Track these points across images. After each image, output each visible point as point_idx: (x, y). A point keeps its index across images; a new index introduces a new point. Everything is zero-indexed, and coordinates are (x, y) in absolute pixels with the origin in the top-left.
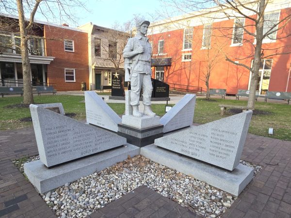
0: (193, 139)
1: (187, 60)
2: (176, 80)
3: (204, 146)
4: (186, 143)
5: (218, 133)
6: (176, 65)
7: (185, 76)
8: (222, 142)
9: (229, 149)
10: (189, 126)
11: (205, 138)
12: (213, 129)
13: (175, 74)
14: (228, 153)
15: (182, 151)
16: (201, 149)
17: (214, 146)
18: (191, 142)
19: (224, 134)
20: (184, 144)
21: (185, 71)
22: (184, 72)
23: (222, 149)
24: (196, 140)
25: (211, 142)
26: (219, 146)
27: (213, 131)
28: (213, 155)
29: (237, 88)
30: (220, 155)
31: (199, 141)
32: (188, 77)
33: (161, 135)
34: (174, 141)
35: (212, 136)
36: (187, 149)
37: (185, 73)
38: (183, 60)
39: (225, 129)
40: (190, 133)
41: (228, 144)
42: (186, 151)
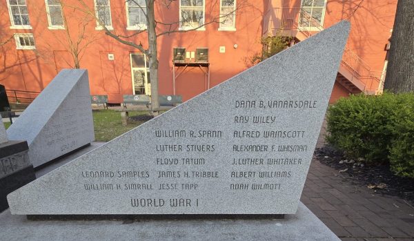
0: (169, 154)
1: (26, 47)
2: (16, 85)
3: (212, 169)
4: (146, 174)
5: (259, 112)
6: (7, 55)
7: (33, 77)
8: (269, 142)
9: (290, 155)
10: (88, 146)
11: (212, 141)
12: (240, 104)
13: (10, 73)
14: (287, 168)
15: (135, 203)
16: (201, 181)
17: (245, 161)
18: (164, 168)
19: (275, 111)
20: (138, 180)
21: (29, 68)
22: (28, 70)
23: (270, 162)
24: (184, 154)
25: (235, 148)
26: (262, 154)
27: (240, 112)
28: (242, 186)
29: (119, 94)
30: (265, 180)
31: (194, 155)
32: (39, 78)
33: (28, 175)
34: (96, 181)
35: (239, 127)
36: (153, 194)
37: (31, 71)
38: (19, 47)
39: (281, 96)
40: (158, 134)
41: (286, 142)
42: (150, 202)
